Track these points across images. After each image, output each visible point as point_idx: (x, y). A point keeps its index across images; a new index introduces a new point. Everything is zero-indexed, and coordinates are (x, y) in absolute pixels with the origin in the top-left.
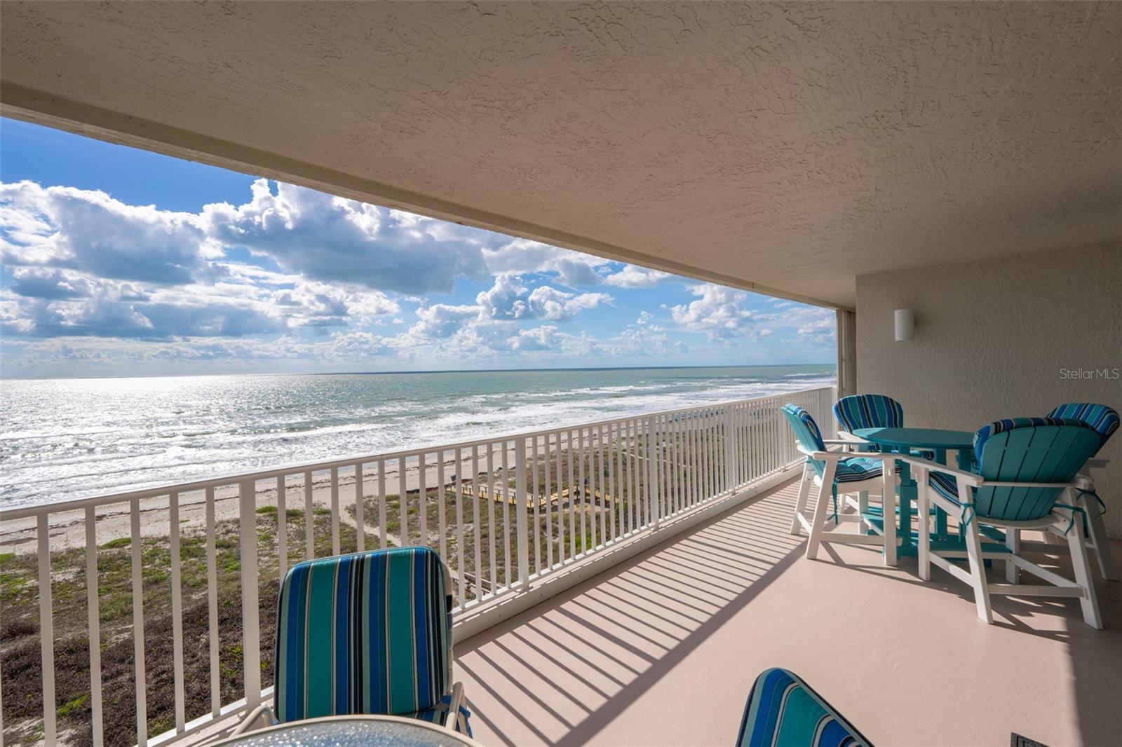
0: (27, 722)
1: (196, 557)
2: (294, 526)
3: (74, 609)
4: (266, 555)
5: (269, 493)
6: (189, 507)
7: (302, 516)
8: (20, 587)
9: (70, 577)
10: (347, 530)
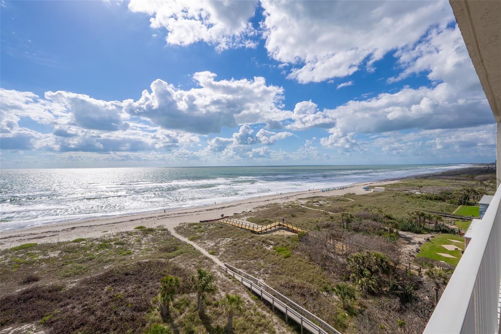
0: (26, 325)
1: (108, 248)
2: (151, 236)
3: (55, 270)
4: (138, 249)
5: (142, 220)
6: (109, 225)
7: (155, 231)
8: (36, 259)
9: (56, 255)
10: (174, 239)
